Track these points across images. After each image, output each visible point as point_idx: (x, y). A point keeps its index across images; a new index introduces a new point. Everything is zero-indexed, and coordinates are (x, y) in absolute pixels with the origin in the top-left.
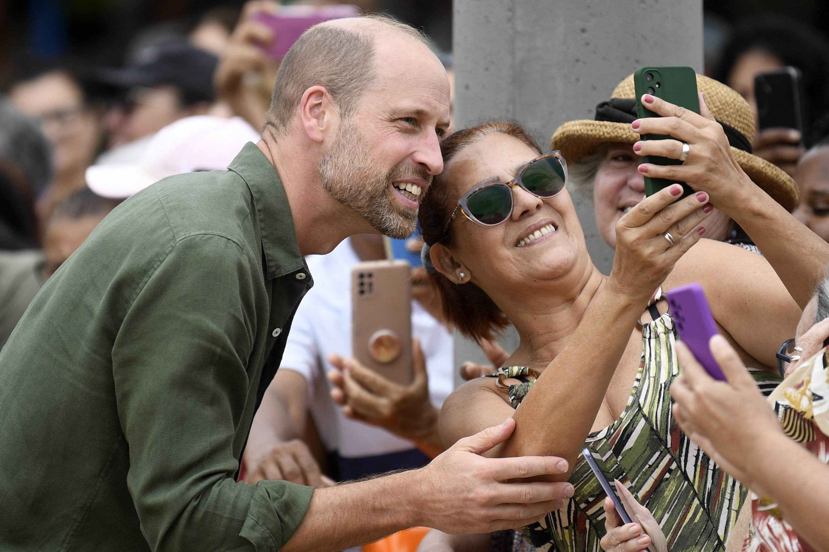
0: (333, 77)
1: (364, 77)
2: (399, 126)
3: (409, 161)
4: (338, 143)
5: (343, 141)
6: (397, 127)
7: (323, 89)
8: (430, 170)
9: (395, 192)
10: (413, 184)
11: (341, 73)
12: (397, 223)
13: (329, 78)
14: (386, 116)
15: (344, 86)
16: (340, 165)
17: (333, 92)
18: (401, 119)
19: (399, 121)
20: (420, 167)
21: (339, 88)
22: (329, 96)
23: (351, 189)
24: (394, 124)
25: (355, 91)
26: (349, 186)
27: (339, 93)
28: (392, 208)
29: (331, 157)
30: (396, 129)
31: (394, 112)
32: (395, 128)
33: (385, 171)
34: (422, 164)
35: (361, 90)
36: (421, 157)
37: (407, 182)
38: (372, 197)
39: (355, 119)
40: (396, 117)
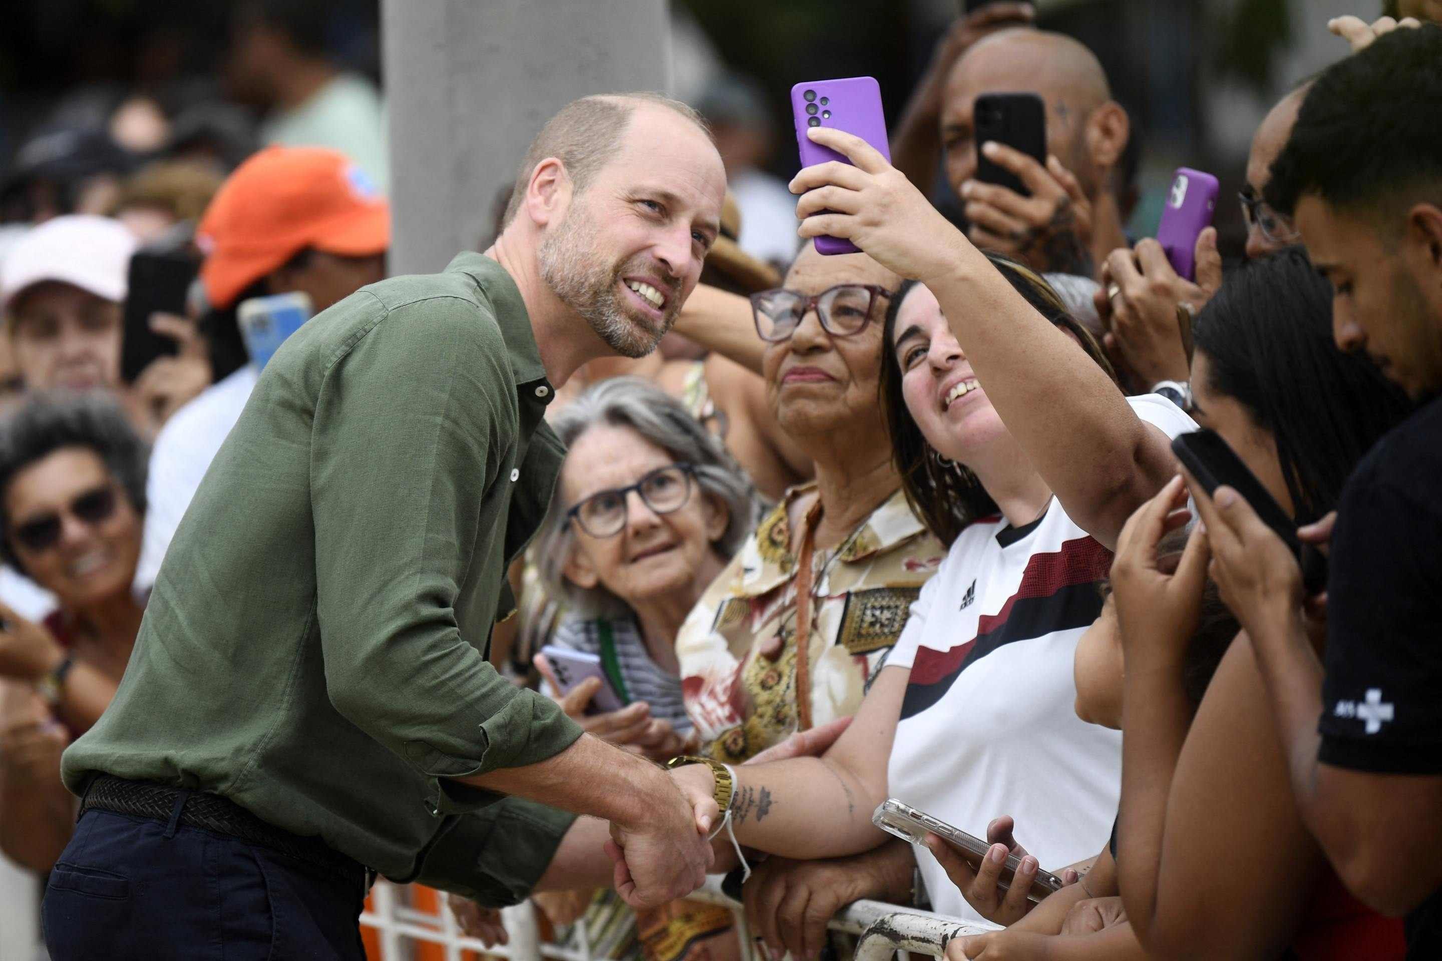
0: (574, 148)
1: (609, 148)
2: (638, 210)
3: (645, 256)
4: (564, 225)
5: (570, 222)
6: (635, 210)
7: (558, 161)
8: (672, 270)
9: (626, 291)
10: (649, 284)
11: (584, 143)
12: (625, 327)
13: (568, 149)
14: (624, 194)
15: (583, 159)
16: (563, 249)
17: (569, 164)
18: (643, 201)
19: (640, 204)
20: (660, 264)
21: (578, 161)
22: (564, 170)
23: (573, 279)
24: (631, 206)
25: (595, 164)
26: (571, 275)
27: (575, 167)
28: (620, 308)
29: (555, 240)
30: (633, 212)
31: (635, 191)
32: (631, 210)
33: (612, 260)
34: (663, 261)
35: (602, 163)
36: (662, 253)
37: (641, 281)
38: (595, 293)
39: (587, 198)
40: (637, 197)
